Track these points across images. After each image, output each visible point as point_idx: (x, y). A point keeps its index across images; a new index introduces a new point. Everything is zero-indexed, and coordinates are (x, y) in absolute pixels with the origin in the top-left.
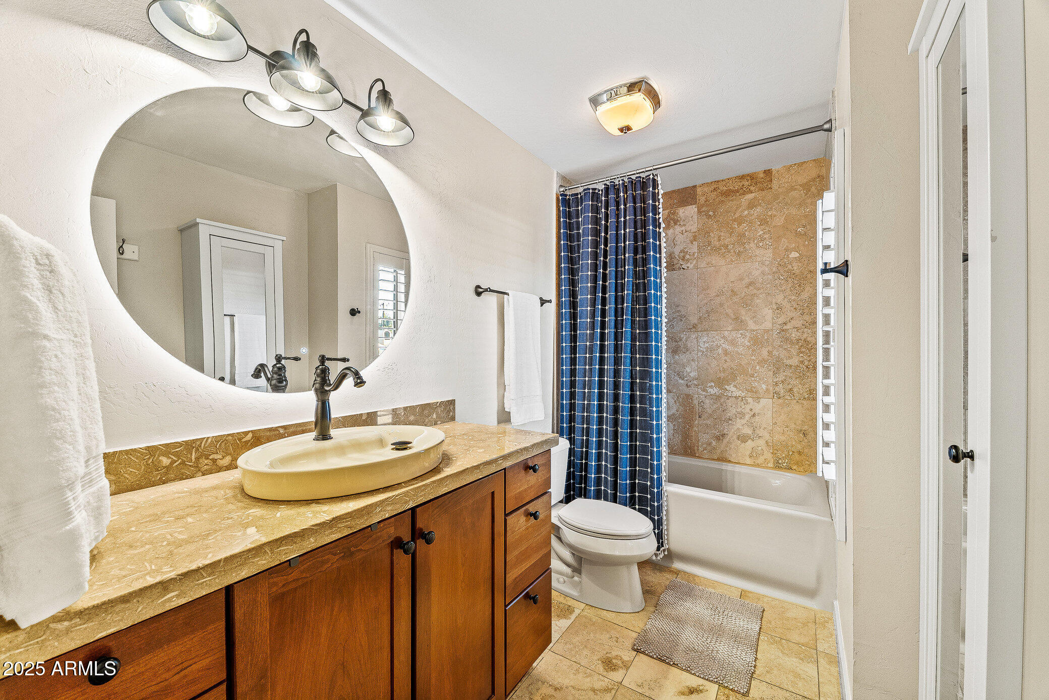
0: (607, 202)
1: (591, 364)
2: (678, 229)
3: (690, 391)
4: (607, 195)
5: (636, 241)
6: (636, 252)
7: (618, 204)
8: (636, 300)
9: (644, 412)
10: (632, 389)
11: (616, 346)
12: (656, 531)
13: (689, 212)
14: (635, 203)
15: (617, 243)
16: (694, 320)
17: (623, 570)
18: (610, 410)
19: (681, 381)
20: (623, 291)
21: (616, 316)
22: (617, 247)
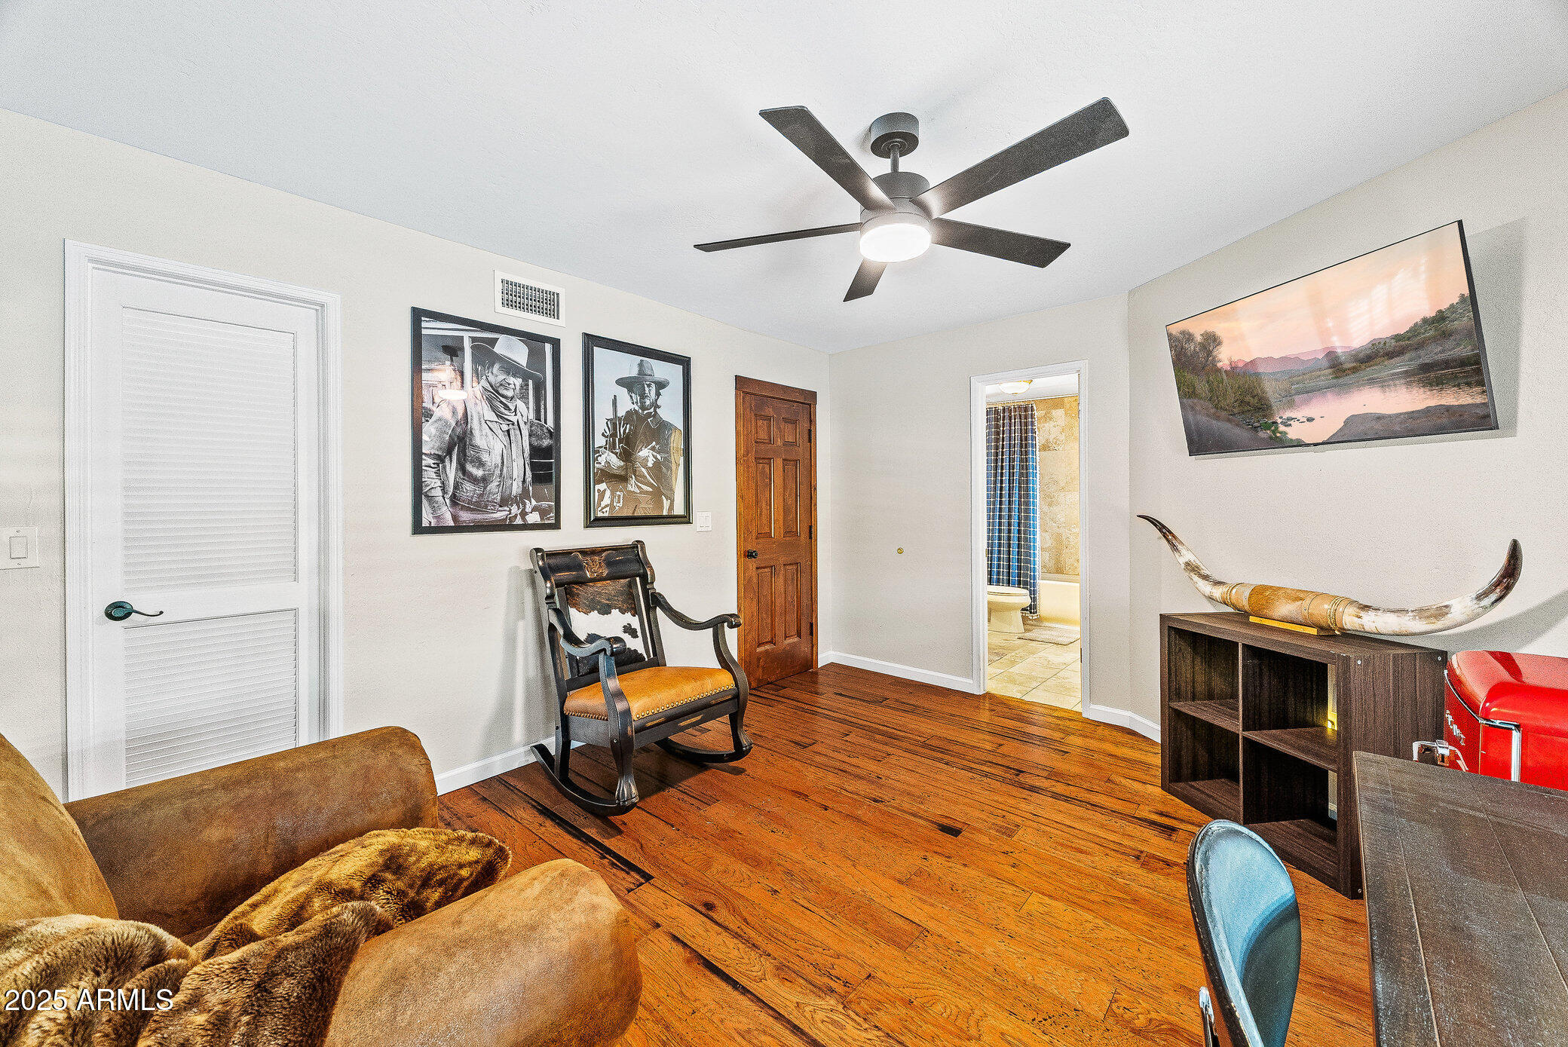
0: (1004, 417)
1: (994, 512)
2: (1052, 424)
3: (1061, 531)
4: (1004, 412)
5: (1021, 440)
6: (1021, 447)
7: (1010, 419)
8: (1021, 475)
9: (1026, 539)
10: (1019, 526)
11: (1009, 501)
12: (1032, 596)
13: (1058, 413)
14: (1020, 419)
15: (1010, 441)
16: (1062, 484)
17: (1013, 613)
18: (1006, 538)
19: (1054, 524)
20: (1013, 469)
21: (1009, 484)
22: (1010, 444)
